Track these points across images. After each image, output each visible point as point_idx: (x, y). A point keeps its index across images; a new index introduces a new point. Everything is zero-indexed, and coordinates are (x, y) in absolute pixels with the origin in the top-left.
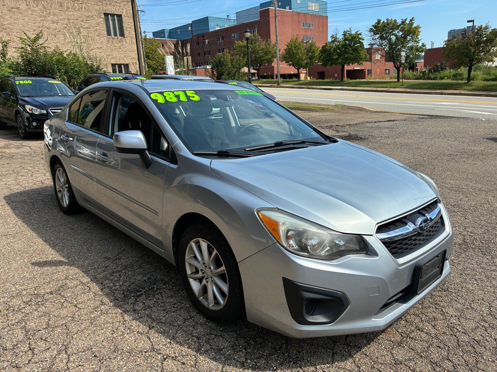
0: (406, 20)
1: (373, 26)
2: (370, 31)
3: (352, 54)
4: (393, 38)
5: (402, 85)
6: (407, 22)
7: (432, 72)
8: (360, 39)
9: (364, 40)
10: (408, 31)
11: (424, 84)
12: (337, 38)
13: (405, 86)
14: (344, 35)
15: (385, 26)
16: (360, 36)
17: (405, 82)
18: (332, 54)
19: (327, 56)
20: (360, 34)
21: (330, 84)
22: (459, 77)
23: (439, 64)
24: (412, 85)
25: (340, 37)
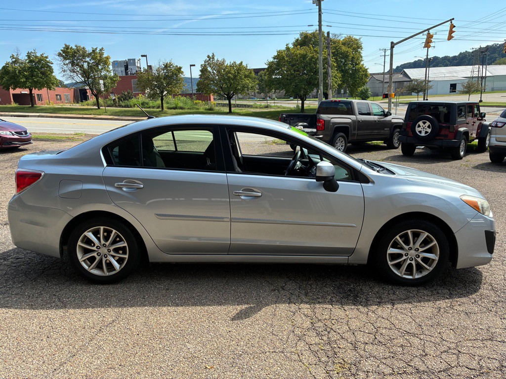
0: (96, 49)
1: (62, 50)
2: (59, 56)
3: (41, 78)
4: (85, 65)
5: (106, 112)
6: (98, 51)
7: (121, 100)
8: (48, 62)
9: (52, 64)
10: (99, 61)
11: (125, 111)
12: (18, 59)
13: (109, 113)
14: (29, 56)
15: (75, 52)
16: (48, 60)
17: (108, 110)
18: (18, 77)
19: (11, 78)
20: (47, 57)
21: (21, 110)
22: (146, 105)
23: (126, 93)
24: (116, 112)
25: (23, 57)
